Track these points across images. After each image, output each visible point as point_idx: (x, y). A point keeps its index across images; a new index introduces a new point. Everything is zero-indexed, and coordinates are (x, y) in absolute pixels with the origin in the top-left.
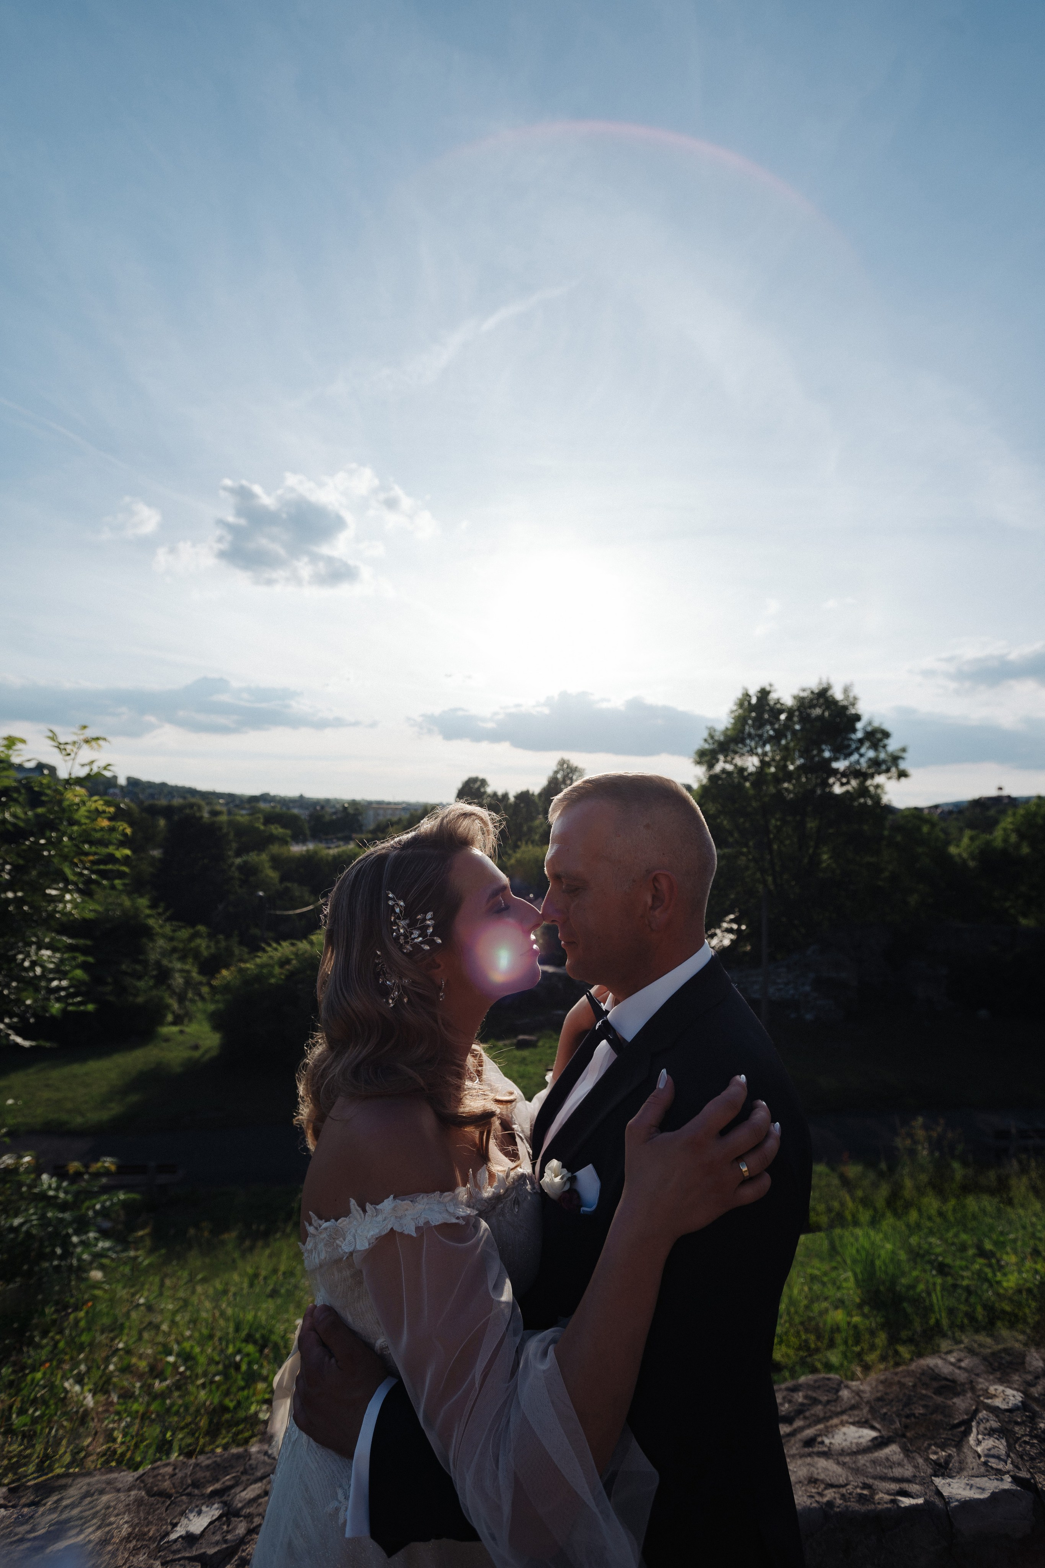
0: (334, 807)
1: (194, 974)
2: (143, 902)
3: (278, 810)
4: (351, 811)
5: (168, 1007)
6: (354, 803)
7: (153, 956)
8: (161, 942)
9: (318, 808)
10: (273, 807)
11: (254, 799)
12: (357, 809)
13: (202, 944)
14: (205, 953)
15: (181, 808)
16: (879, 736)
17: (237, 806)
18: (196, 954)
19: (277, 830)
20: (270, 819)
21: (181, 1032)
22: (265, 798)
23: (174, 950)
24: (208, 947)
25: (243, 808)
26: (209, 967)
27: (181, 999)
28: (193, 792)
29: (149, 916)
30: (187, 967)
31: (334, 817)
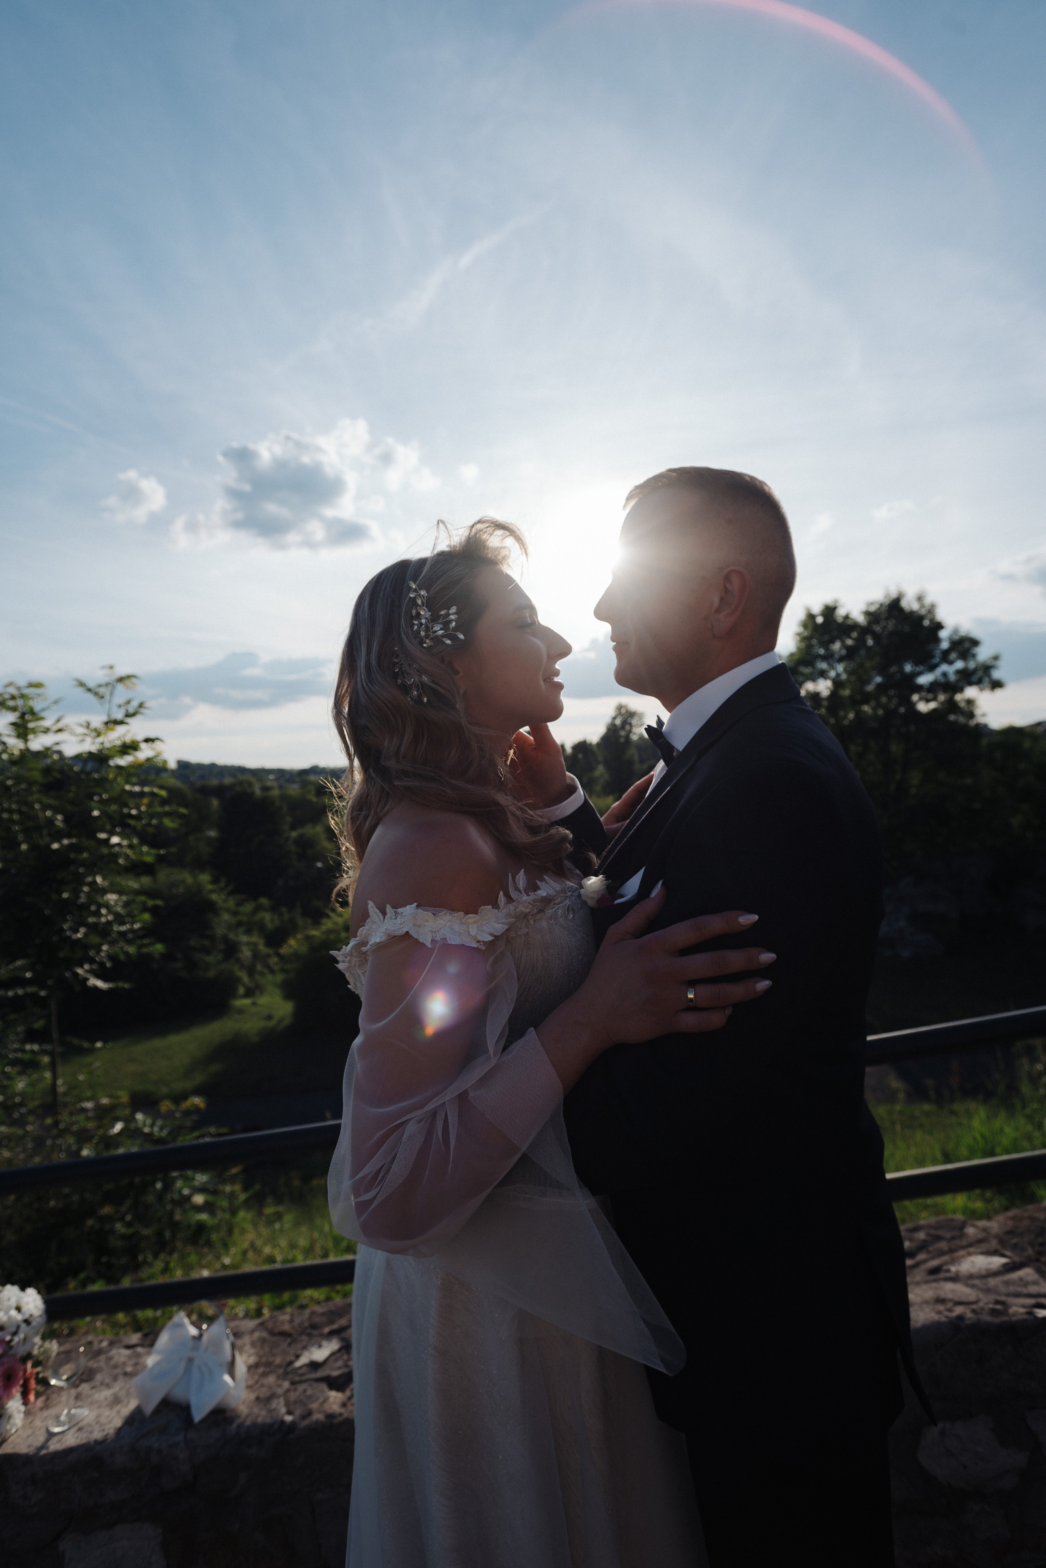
1: (262, 948)
2: (205, 878)
5: (238, 980)
7: (220, 931)
8: (226, 917)
13: (267, 917)
14: (270, 926)
15: (231, 787)
16: (967, 645)
17: (287, 782)
18: (261, 927)
21: (254, 1004)
23: (239, 924)
24: (272, 920)
25: (294, 784)
26: (275, 939)
27: (251, 972)
28: (242, 770)
29: (212, 891)
30: (254, 939)
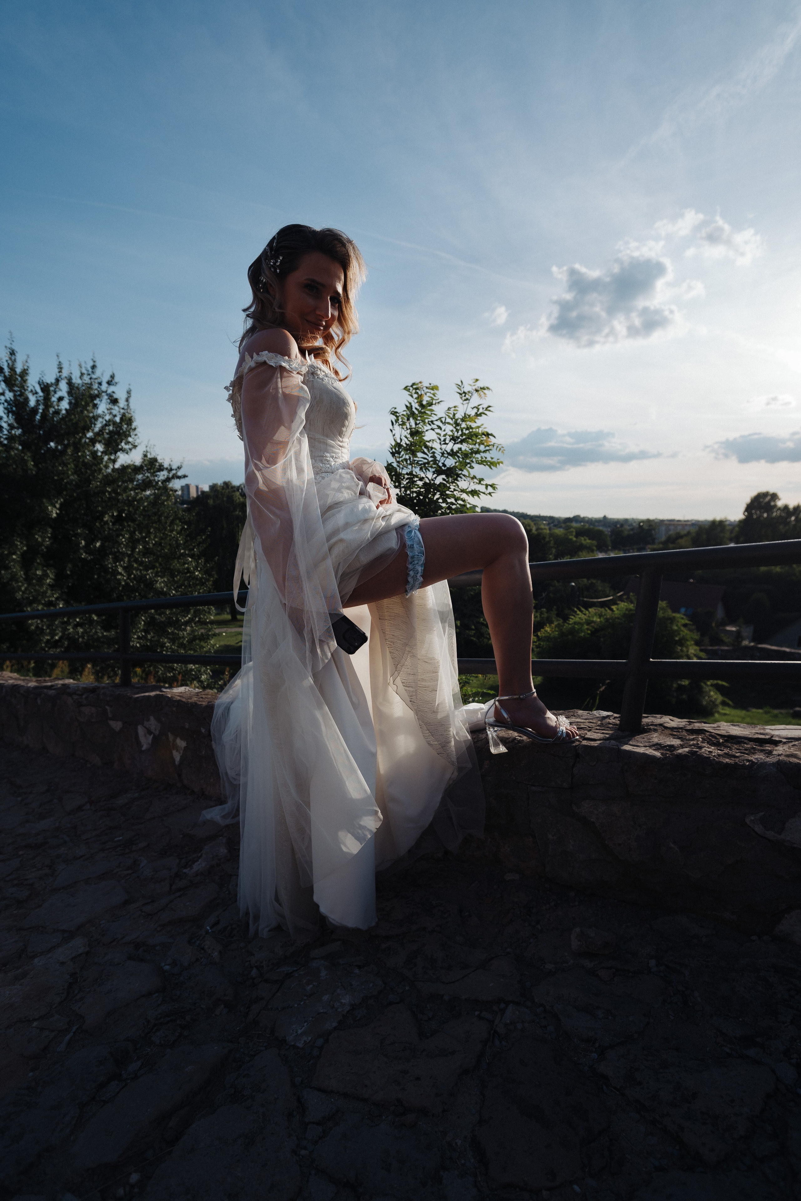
0: (631, 525)
3: (587, 526)
4: (646, 527)
6: (648, 521)
9: (618, 526)
10: (584, 526)
11: (568, 520)
12: (650, 526)
17: (555, 526)
19: (586, 541)
20: (580, 533)
22: (576, 519)
25: (560, 527)
31: (631, 533)
